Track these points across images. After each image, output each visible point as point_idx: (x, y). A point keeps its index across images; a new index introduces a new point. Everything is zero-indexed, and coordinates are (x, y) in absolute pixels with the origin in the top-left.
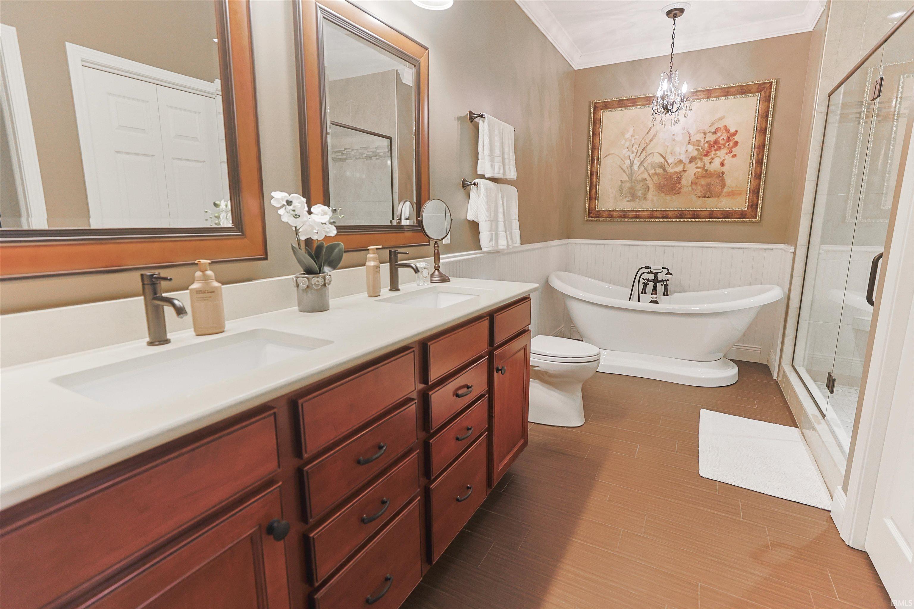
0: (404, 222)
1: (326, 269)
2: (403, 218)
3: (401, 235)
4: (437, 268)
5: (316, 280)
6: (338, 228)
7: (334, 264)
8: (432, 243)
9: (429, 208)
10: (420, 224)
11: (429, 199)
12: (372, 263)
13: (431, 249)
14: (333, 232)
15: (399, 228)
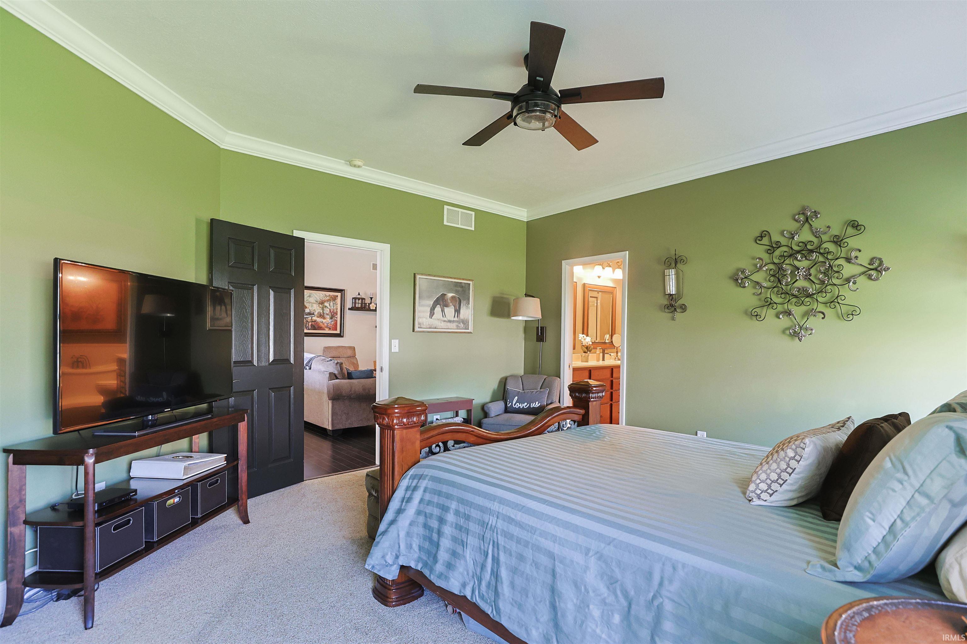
0: (607, 341)
1: (588, 352)
2: (607, 340)
3: (605, 345)
4: (617, 356)
5: (587, 354)
6: (592, 343)
7: (590, 351)
8: (616, 348)
9: (615, 337)
10: (612, 342)
11: (615, 334)
12: (598, 352)
13: (615, 350)
14: (591, 343)
15: (605, 343)
